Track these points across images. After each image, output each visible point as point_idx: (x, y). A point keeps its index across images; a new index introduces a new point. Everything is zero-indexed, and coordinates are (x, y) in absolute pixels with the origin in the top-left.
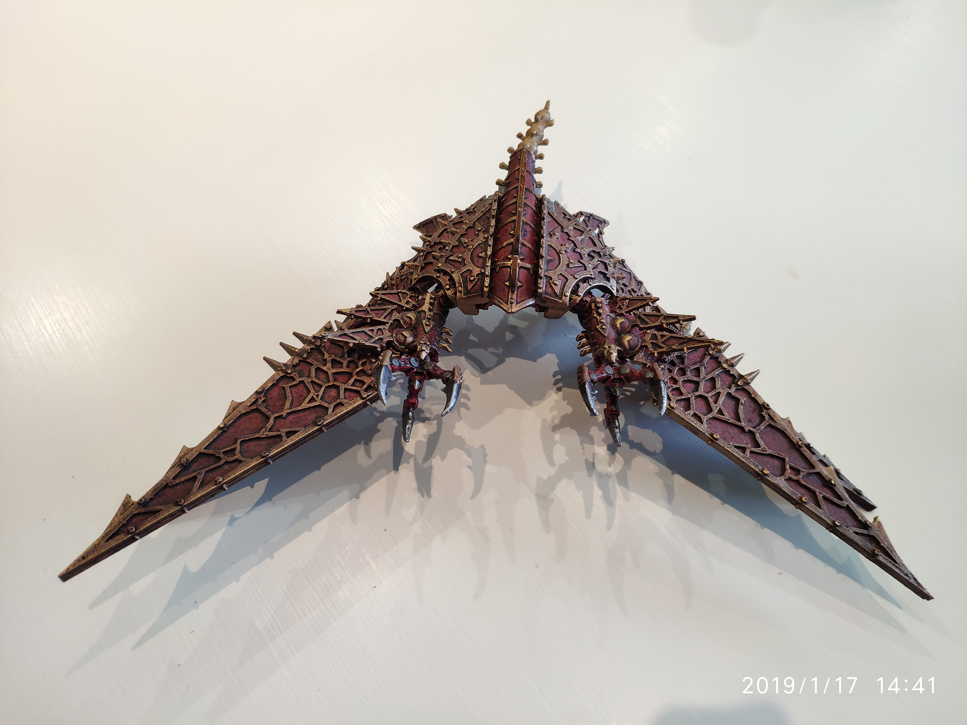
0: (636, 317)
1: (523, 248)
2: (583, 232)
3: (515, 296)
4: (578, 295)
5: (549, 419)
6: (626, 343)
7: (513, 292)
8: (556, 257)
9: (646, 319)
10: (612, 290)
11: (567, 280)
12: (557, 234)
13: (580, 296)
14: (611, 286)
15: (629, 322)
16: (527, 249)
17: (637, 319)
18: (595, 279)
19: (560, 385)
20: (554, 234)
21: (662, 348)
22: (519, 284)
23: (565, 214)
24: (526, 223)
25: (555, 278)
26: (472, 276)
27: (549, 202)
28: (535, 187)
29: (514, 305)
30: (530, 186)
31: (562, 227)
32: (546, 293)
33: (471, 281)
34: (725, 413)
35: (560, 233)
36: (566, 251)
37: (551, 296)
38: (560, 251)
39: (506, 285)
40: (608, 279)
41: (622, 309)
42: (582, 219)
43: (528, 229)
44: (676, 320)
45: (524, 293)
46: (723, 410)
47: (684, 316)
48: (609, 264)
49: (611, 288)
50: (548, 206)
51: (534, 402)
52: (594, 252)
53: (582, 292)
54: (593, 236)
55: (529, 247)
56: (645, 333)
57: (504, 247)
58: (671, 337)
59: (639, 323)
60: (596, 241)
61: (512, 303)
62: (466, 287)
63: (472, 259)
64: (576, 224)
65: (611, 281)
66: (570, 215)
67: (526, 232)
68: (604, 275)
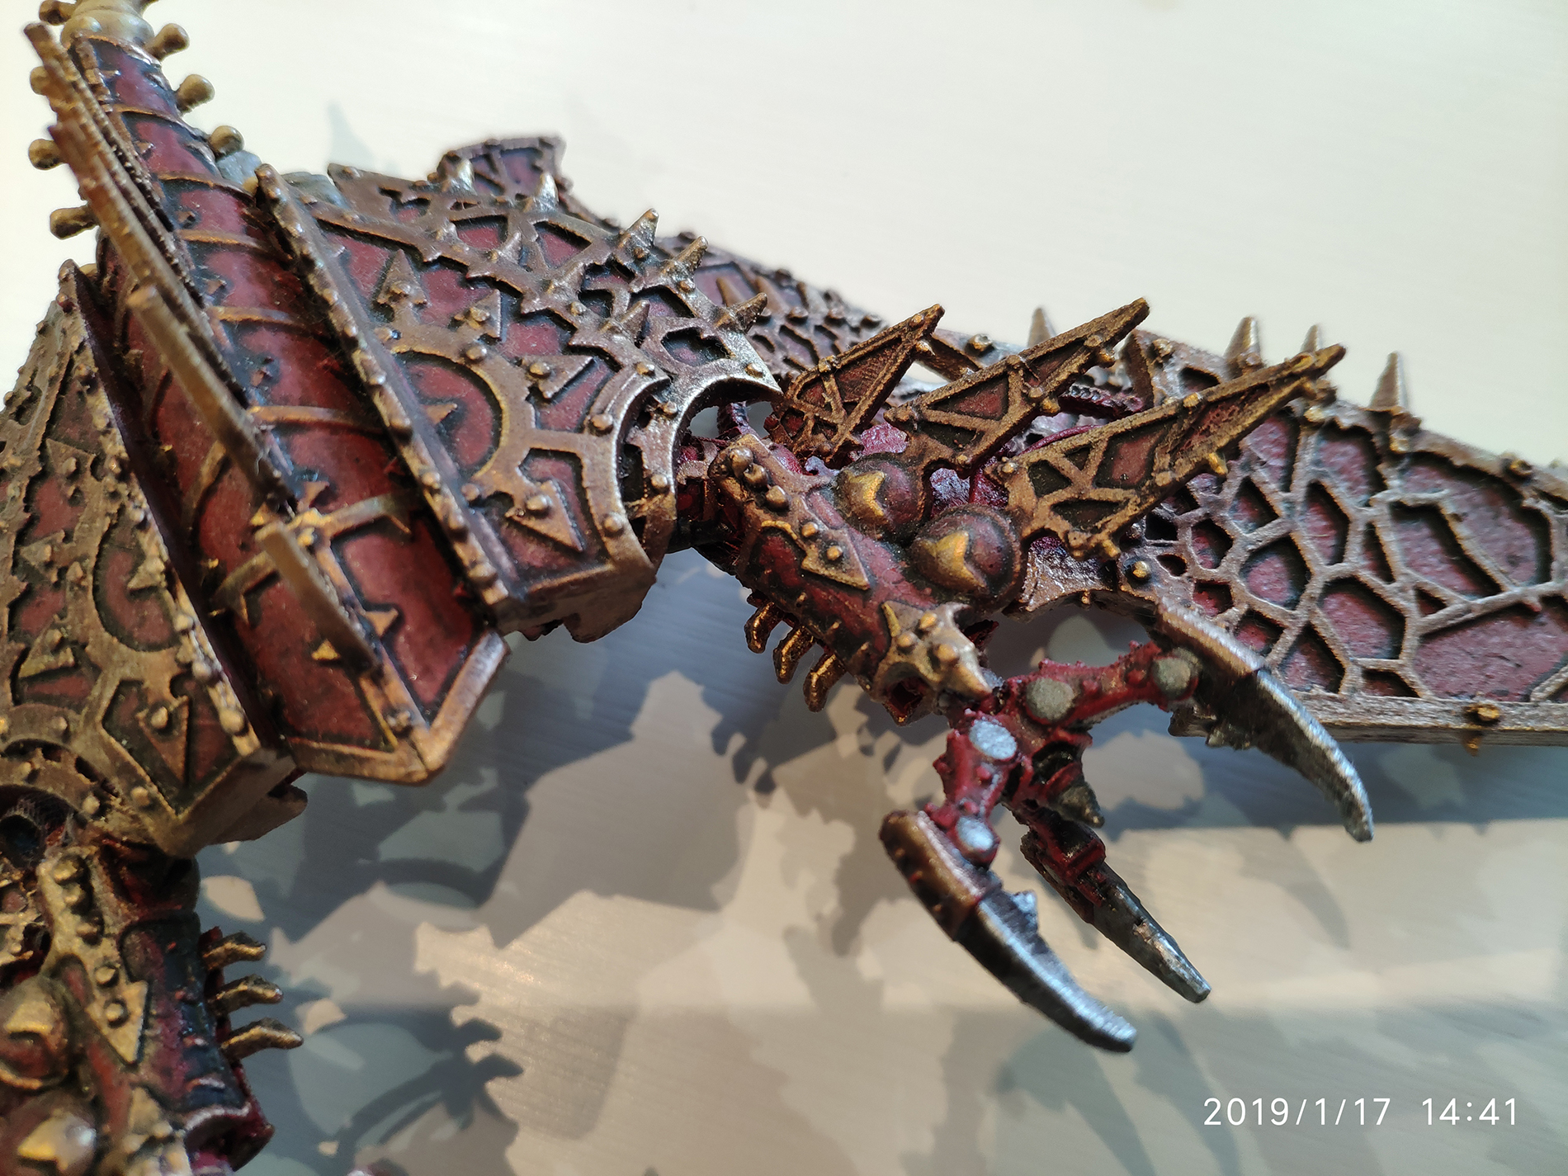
0: (916, 433)
1: (299, 440)
2: (502, 220)
3: (397, 690)
4: (655, 491)
5: (802, 919)
6: (967, 571)
7: (378, 678)
8: (466, 388)
9: (958, 420)
10: (759, 381)
11: (573, 459)
12: (408, 289)
13: (666, 490)
14: (745, 366)
15: (903, 466)
16: (318, 434)
17: (924, 438)
18: (672, 377)
19: (759, 767)
20: (396, 297)
21: (1112, 507)
22: (381, 621)
23: (391, 191)
24: (248, 325)
25: (518, 483)
26: (155, 708)
27: (298, 182)
28: (209, 157)
29: (420, 734)
30: (185, 165)
31: (411, 250)
32: (526, 573)
33: (167, 730)
34: (1444, 593)
35: (416, 276)
36: (489, 340)
37: (553, 573)
38: (463, 354)
39: (324, 663)
40: (716, 349)
41: (834, 428)
42: (466, 172)
43: (268, 342)
44: (1081, 359)
45: (431, 643)
46: (1430, 583)
47: (1100, 325)
48: (678, 285)
49: (750, 372)
50: (300, 200)
51: (718, 890)
52: (594, 270)
53: (664, 466)
54: (549, 213)
55: (320, 425)
56: (1000, 484)
57: (210, 491)
58: (1116, 438)
59: (946, 452)
60: (568, 224)
61: (405, 733)
62: (160, 775)
63: (111, 624)
64: (457, 206)
65: (729, 347)
66: (414, 186)
67: (267, 361)
68: (691, 337)
